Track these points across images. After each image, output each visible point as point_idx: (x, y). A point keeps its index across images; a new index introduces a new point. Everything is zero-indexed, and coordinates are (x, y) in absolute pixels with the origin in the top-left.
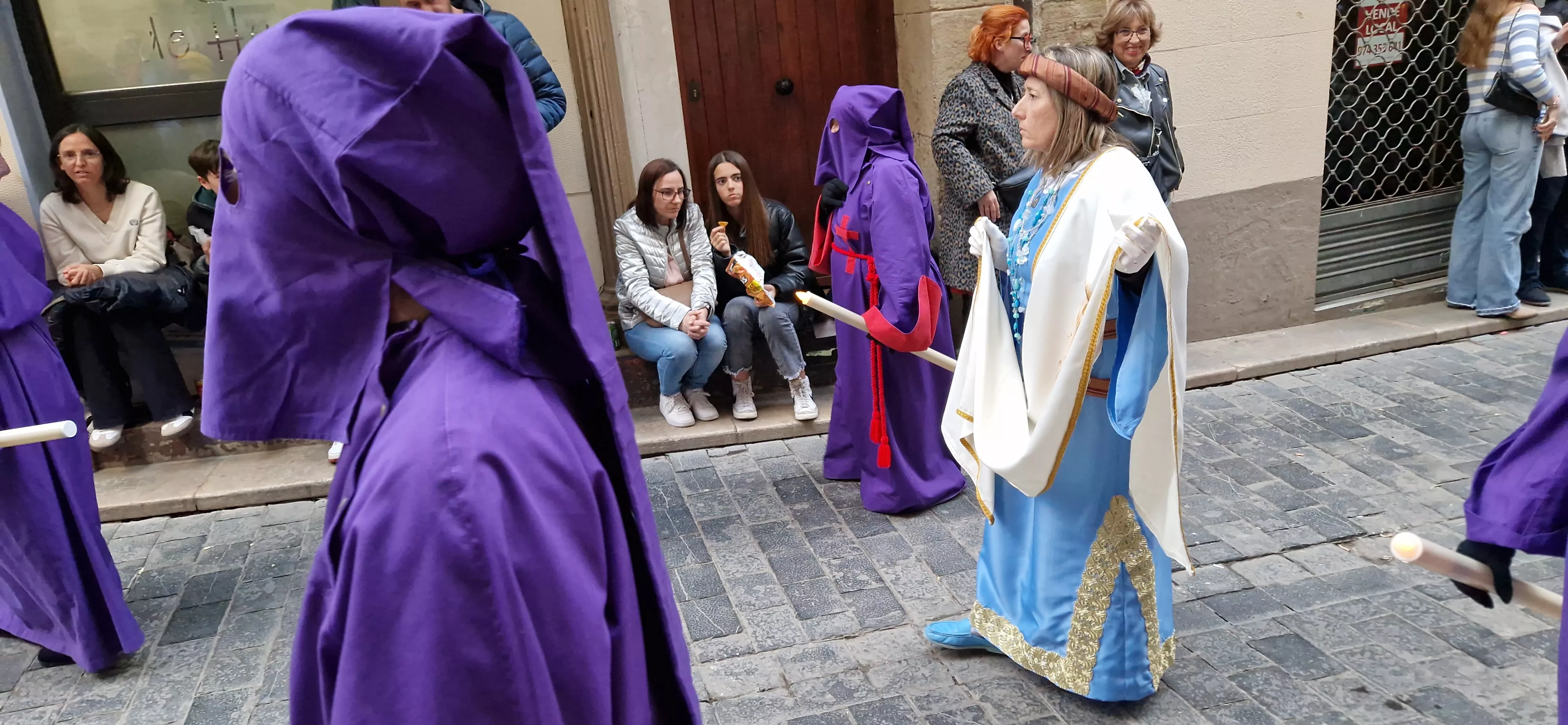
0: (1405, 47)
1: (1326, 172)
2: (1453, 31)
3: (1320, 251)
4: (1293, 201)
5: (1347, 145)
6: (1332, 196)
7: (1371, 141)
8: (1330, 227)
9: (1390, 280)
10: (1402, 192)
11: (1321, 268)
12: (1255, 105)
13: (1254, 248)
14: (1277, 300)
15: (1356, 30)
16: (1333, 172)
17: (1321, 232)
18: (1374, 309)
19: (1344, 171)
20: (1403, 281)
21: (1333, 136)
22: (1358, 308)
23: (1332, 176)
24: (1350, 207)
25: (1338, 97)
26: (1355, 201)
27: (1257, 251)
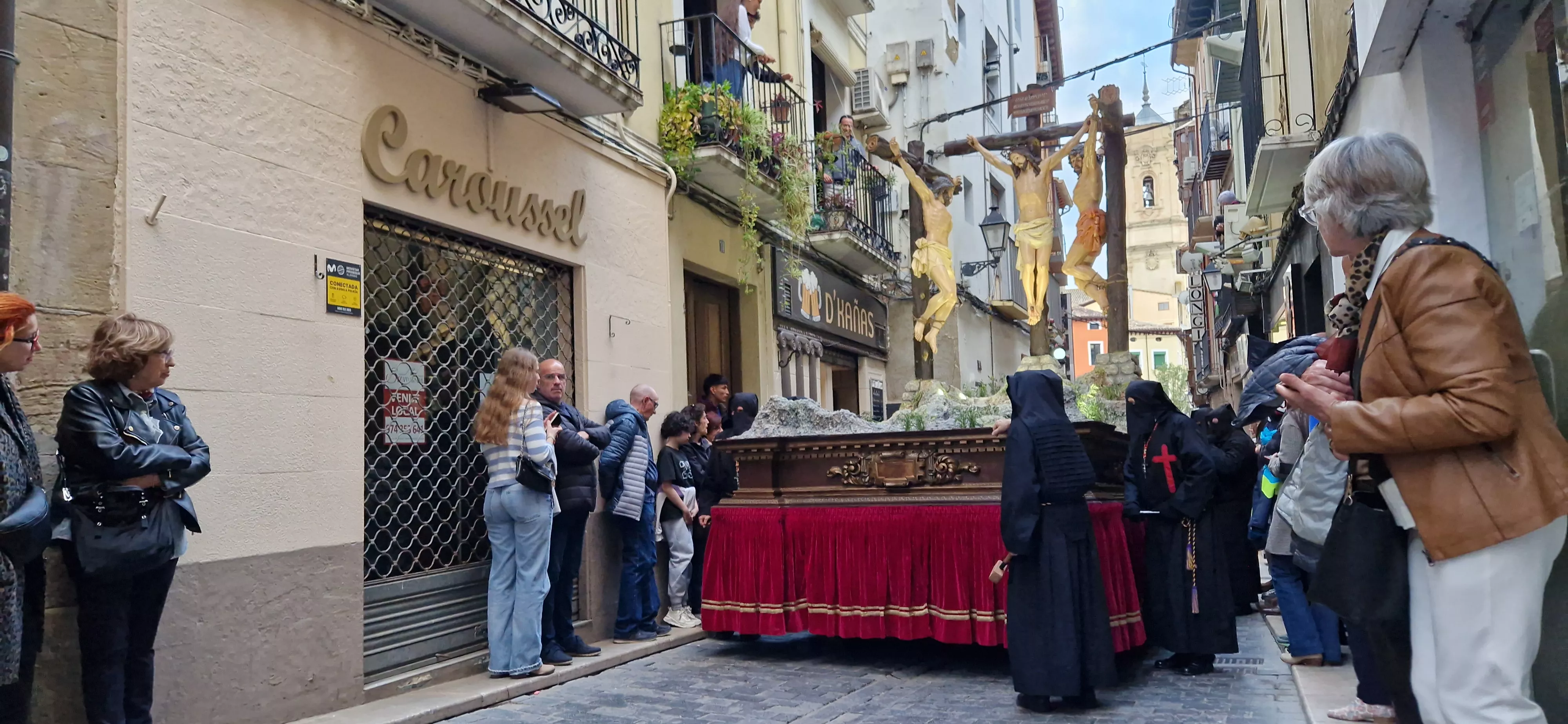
0: (426, 428)
1: (366, 541)
2: (464, 420)
3: (366, 625)
4: (335, 567)
5: (383, 516)
6: (373, 567)
7: (405, 513)
8: (372, 599)
9: (433, 655)
10: (437, 566)
11: (367, 644)
12: (292, 462)
13: (297, 620)
14: (324, 679)
15: (384, 406)
16: (372, 541)
17: (365, 604)
18: (422, 685)
19: (383, 540)
20: (446, 655)
21: (370, 506)
22: (407, 684)
23: (372, 546)
24: (392, 579)
25: (372, 467)
26: (396, 572)
27: (300, 622)
